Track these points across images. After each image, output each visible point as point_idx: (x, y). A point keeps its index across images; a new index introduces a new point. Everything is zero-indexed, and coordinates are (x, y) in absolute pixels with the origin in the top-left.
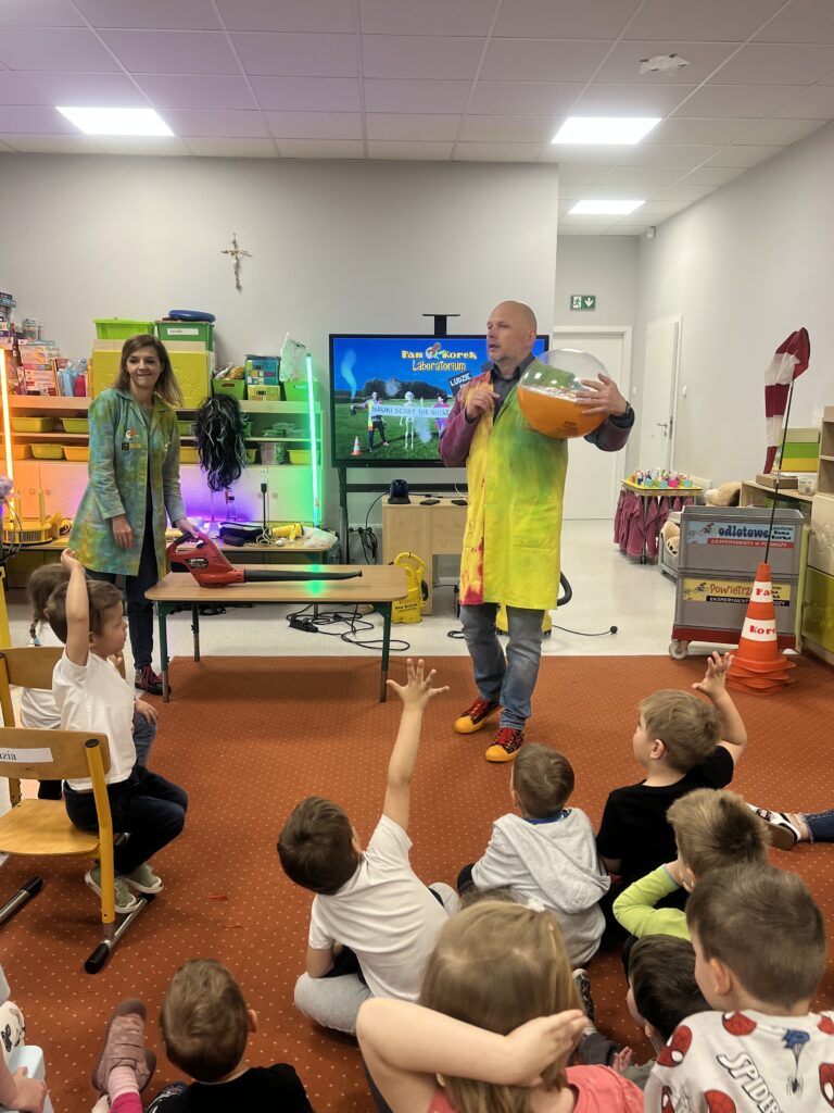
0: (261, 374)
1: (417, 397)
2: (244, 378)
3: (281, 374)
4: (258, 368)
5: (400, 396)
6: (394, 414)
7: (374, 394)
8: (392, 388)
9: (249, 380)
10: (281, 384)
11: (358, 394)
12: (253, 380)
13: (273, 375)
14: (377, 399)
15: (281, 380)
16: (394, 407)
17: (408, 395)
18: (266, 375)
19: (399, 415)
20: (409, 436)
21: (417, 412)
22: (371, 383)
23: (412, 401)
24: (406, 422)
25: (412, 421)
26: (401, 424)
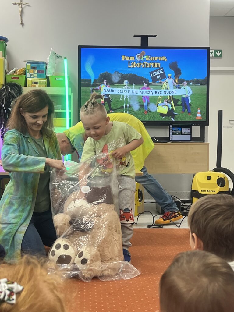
0: (36, 72)
1: (131, 83)
2: (25, 74)
3: (48, 72)
4: (34, 68)
5: (121, 83)
6: (117, 93)
7: (105, 81)
8: (116, 78)
9: (28, 75)
10: (48, 78)
11: (95, 81)
12: (31, 75)
13: (43, 72)
14: (107, 84)
15: (48, 75)
16: (117, 89)
17: (126, 82)
18: (38, 72)
20: (126, 106)
21: (131, 92)
22: (103, 75)
23: (128, 85)
24: (124, 98)
25: (128, 97)
26: (121, 99)
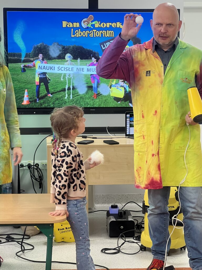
1: (75, 57)
5: (61, 57)
6: (56, 71)
7: (41, 56)
8: (54, 51)
11: (27, 55)
14: (43, 59)
16: (56, 66)
17: (68, 56)
19: (60, 72)
20: (69, 89)
21: (75, 69)
22: (37, 47)
23: (71, 61)
24: (67, 77)
25: (71, 76)
26: (62, 79)
